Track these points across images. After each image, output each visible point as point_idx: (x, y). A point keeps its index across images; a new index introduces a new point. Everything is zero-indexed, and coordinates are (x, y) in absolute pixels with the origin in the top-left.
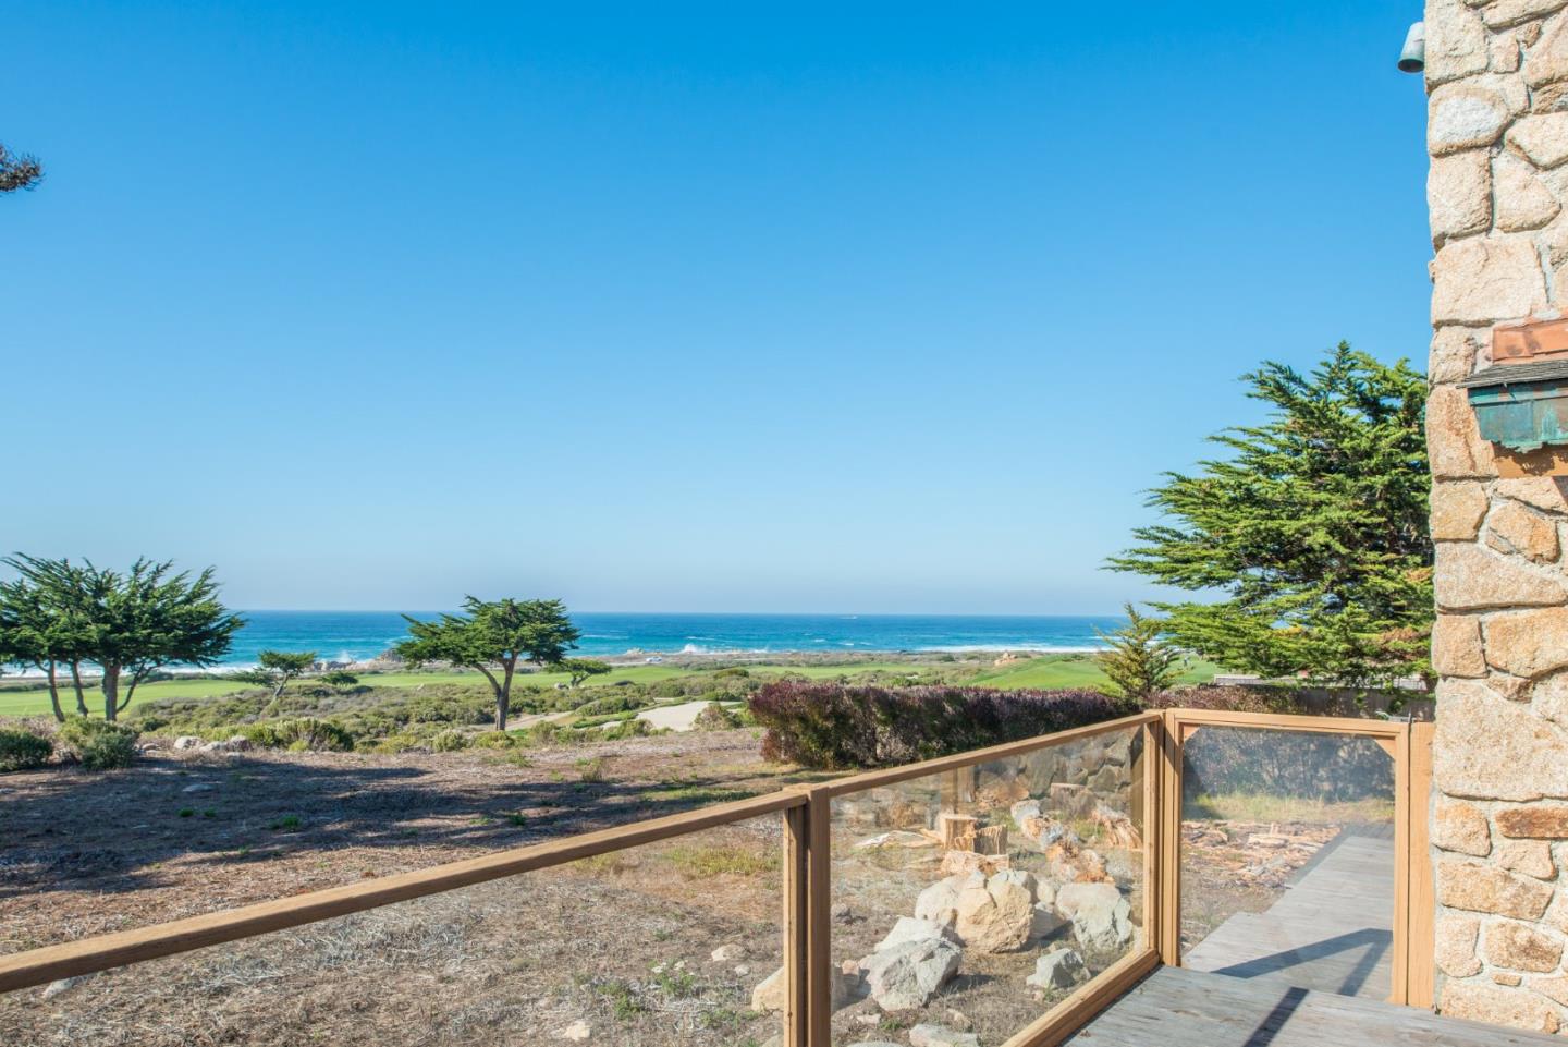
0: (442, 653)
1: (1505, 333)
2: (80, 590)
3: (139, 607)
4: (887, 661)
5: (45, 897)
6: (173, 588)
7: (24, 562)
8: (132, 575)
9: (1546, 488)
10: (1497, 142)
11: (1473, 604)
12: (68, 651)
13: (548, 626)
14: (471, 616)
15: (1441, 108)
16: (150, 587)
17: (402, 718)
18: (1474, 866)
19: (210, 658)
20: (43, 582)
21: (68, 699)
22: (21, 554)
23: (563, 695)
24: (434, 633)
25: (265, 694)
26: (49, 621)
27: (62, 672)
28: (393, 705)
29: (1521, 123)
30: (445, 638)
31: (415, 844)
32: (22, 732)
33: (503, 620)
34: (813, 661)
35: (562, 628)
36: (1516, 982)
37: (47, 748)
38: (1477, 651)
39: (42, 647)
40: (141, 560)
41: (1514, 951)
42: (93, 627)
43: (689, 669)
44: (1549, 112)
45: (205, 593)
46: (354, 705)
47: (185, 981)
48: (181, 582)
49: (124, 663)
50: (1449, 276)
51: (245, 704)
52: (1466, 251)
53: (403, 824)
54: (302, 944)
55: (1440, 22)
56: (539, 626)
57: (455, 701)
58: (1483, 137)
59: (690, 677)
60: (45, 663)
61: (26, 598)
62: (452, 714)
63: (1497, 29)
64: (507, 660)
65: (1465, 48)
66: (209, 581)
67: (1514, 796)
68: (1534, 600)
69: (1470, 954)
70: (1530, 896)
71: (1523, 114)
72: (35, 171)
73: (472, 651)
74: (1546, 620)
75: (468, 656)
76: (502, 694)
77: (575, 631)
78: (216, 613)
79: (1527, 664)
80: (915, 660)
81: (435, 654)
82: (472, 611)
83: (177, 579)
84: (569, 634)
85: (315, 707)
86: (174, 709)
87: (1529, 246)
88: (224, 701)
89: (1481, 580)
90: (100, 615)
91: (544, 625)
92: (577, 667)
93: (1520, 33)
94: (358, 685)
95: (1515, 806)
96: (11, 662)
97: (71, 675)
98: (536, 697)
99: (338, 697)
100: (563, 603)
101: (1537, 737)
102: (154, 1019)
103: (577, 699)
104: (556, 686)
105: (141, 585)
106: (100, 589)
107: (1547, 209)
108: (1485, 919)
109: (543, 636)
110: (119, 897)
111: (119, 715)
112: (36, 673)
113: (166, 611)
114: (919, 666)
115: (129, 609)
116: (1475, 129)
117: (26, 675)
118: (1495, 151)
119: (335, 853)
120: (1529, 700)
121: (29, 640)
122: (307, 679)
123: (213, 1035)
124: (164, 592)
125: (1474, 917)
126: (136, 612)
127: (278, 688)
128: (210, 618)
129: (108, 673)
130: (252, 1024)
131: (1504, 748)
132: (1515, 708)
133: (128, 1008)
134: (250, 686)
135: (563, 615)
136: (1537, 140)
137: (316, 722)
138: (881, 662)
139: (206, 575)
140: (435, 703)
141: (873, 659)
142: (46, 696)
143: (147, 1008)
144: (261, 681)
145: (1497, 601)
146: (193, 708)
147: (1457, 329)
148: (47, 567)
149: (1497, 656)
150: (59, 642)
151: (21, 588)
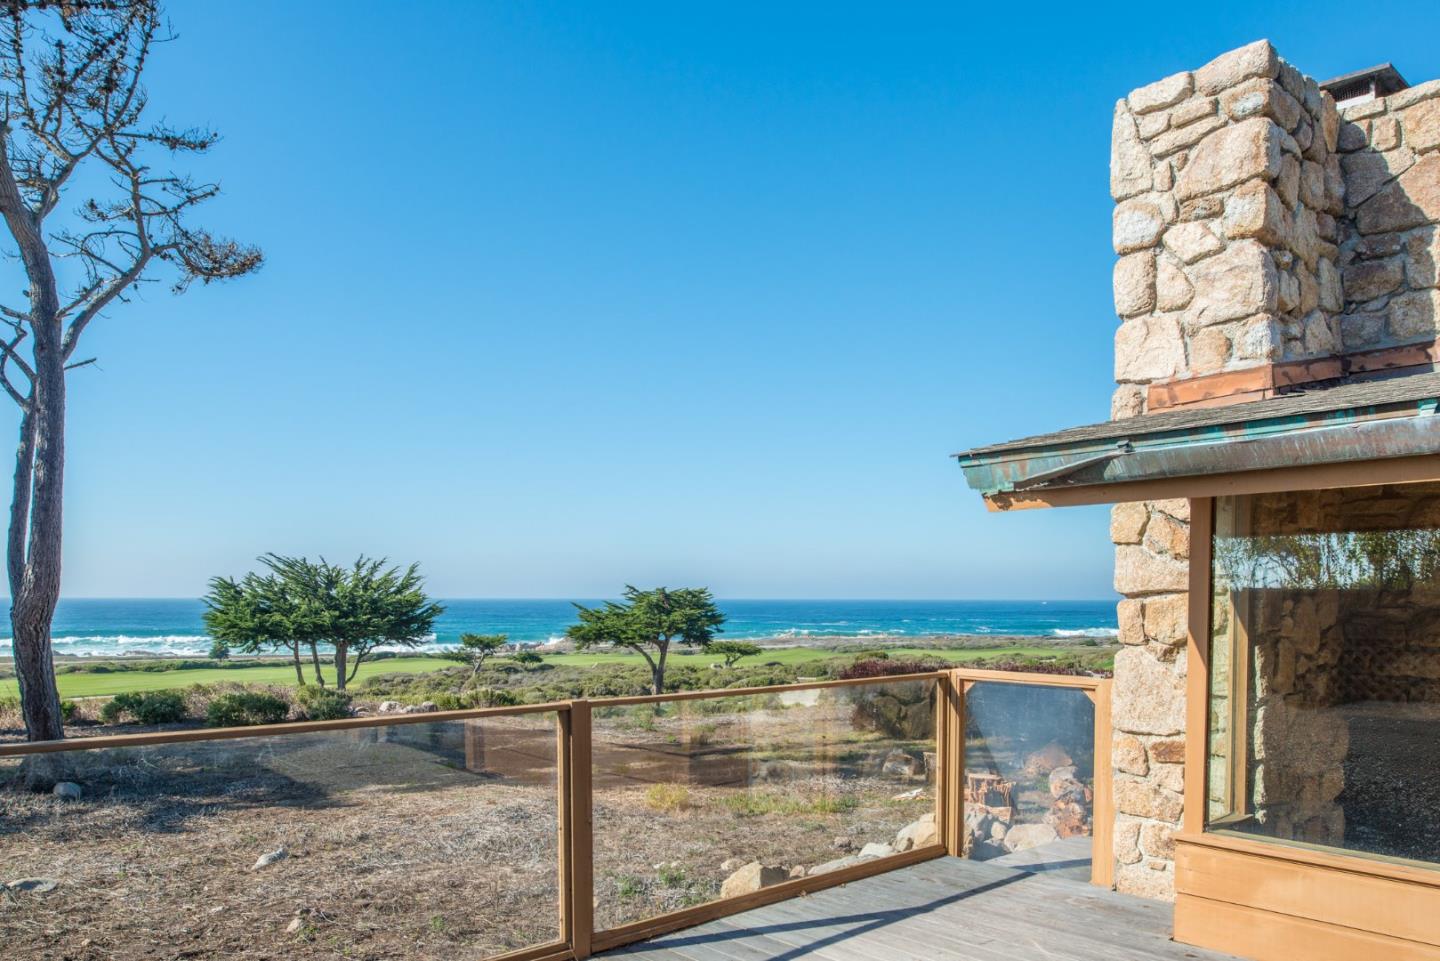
0: (606, 636)
1: (1156, 390)
2: (316, 582)
3: (360, 597)
4: (1029, 645)
5: (267, 811)
6: (386, 580)
7: (274, 561)
8: (355, 570)
9: (1182, 505)
10: (1158, 243)
11: (1135, 590)
12: (308, 633)
13: (696, 612)
14: (631, 603)
15: (1119, 219)
16: (369, 580)
17: (577, 691)
18: (1137, 782)
19: (416, 639)
20: (288, 577)
21: (309, 672)
22: (271, 554)
23: (716, 674)
24: (599, 618)
25: (466, 670)
26: (293, 608)
27: (305, 651)
28: (570, 681)
29: (1173, 230)
30: (608, 622)
31: (536, 785)
32: (267, 695)
33: (657, 606)
34: (954, 644)
35: (709, 614)
36: (1161, 867)
37: (284, 708)
38: (1138, 625)
39: (289, 629)
40: (361, 557)
41: (1159, 844)
42: (326, 613)
43: (836, 651)
44: (1190, 221)
45: (412, 585)
46: (537, 680)
47: (345, 863)
48: (395, 575)
49: (350, 643)
50: (1124, 346)
51: (450, 679)
52: (1135, 327)
53: (533, 770)
54: (429, 845)
55: (1120, 154)
56: (688, 611)
57: (622, 678)
58: (1147, 241)
59: (833, 659)
60: (291, 643)
61: (276, 589)
62: (619, 690)
63: (1161, 157)
64: (661, 642)
65: (1137, 173)
66: (415, 575)
67: (1161, 732)
68: (1175, 587)
69: (1133, 846)
70: (1170, 804)
71: (1173, 223)
72: (258, 258)
73: (630, 634)
74: (1180, 602)
75: (627, 638)
76: (658, 672)
77: (720, 616)
78: (419, 602)
79: (1169, 634)
80: (1057, 644)
81: (599, 636)
82: (631, 599)
83: (391, 573)
84: (715, 619)
85: (506, 682)
86: (395, 682)
87: (1174, 323)
88: (434, 676)
89: (1141, 573)
90: (331, 603)
91: (692, 611)
92: (729, 649)
93: (1174, 160)
94: (543, 663)
95: (1163, 739)
96: (266, 641)
97: (311, 653)
98: (693, 676)
99: (525, 673)
100: (709, 591)
101: (1175, 688)
102: (319, 884)
103: (728, 678)
104: (712, 666)
105: (362, 579)
106: (331, 582)
107: (1186, 295)
108: (1143, 821)
109: (691, 621)
110: (315, 812)
111: (348, 686)
112: (284, 651)
113: (382, 600)
114: (1061, 650)
115: (353, 598)
116: (1140, 235)
117: (277, 653)
118: (1158, 250)
119: (475, 789)
120: (1174, 661)
121: (279, 624)
122: (501, 656)
123: (351, 894)
124: (380, 584)
125: (1137, 820)
126: (359, 601)
127: (477, 665)
128: (414, 605)
129: (338, 651)
130: (380, 890)
131: (1155, 697)
132: (1161, 667)
133: (304, 878)
134: (454, 664)
135: (709, 602)
136: (1180, 244)
137: (492, 692)
138: (1022, 646)
139: (412, 570)
140: (605, 680)
141: (1014, 643)
142: (292, 672)
143: (316, 878)
144: (463, 660)
145: (1151, 589)
146: (410, 681)
147: (1129, 386)
148: (291, 565)
149: (1151, 629)
150: (301, 625)
151: (272, 581)
